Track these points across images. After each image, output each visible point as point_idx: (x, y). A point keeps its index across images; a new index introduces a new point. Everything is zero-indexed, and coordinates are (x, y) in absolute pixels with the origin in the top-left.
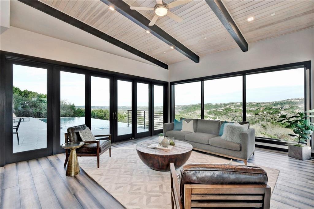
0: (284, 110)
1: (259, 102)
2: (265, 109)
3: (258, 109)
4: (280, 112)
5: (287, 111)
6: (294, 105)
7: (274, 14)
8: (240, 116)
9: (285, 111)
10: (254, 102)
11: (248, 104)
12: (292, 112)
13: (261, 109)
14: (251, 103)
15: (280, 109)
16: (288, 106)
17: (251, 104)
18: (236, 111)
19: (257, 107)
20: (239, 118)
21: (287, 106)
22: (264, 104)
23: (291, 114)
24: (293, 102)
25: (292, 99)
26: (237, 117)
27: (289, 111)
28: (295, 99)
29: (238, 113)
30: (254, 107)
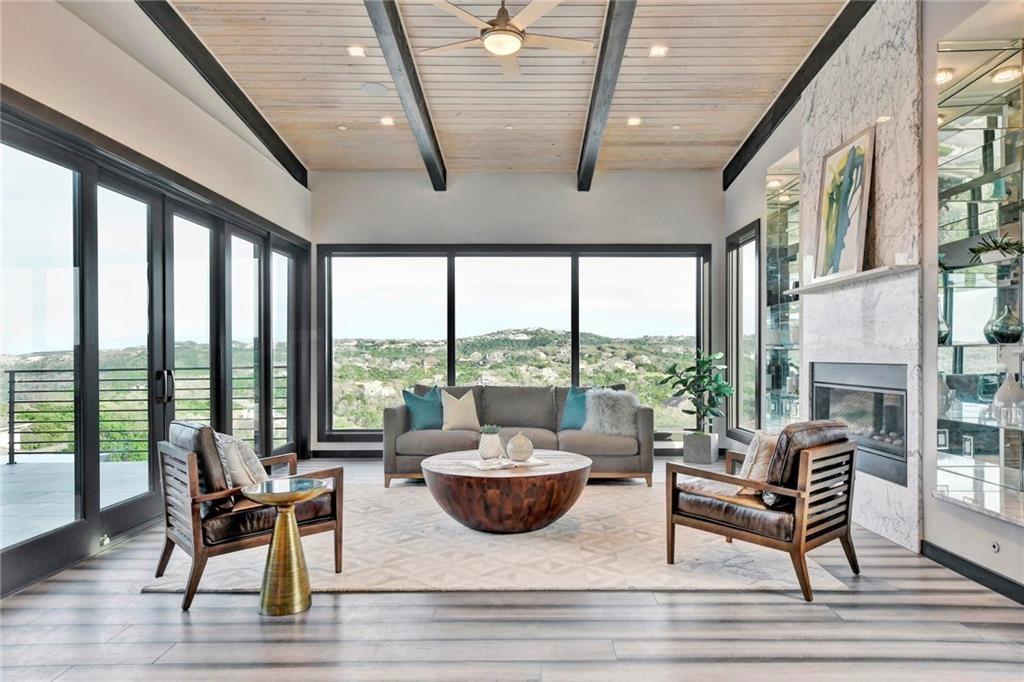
0: (491, 368)
1: (418, 339)
2: (439, 364)
3: (418, 367)
4: (480, 376)
5: (499, 370)
7: (677, 127)
8: (358, 394)
9: (492, 371)
10: (402, 338)
11: (384, 347)
12: (511, 374)
13: (427, 366)
14: (393, 342)
15: (479, 363)
16: (501, 354)
17: (393, 346)
18: (344, 374)
19: (413, 359)
20: (355, 403)
21: (497, 356)
22: (435, 346)
24: (512, 341)
25: (510, 332)
26: (346, 402)
27: (505, 371)
28: (518, 332)
29: (351, 382)
30: (404, 359)
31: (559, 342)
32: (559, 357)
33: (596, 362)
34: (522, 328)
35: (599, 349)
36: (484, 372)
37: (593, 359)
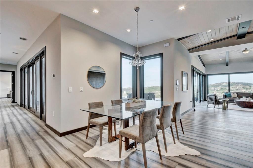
0: (216, 91)
5: (219, 91)
6: (223, 88)
9: (217, 92)
12: (222, 92)
15: (213, 90)
16: (219, 88)
23: (221, 94)
24: (222, 85)
25: (221, 83)
27: (220, 92)
28: (224, 83)
31: (236, 85)
32: (236, 88)
33: (249, 90)
34: (225, 82)
35: (250, 86)
36: (215, 92)
37: (248, 89)
